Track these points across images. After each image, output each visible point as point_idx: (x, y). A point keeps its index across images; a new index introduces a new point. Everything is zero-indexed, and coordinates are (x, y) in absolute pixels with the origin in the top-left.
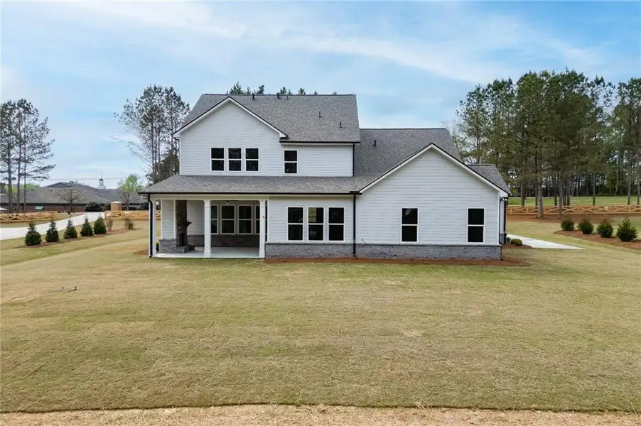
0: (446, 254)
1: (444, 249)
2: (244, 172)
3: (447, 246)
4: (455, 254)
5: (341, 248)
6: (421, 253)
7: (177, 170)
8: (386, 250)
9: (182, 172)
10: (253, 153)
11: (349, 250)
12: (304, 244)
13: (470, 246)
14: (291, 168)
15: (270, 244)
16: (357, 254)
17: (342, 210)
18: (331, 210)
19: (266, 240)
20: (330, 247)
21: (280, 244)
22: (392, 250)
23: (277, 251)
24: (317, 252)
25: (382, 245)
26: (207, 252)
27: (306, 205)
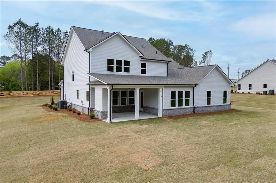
0: (218, 109)
2: (123, 73)
4: (220, 109)
5: (190, 109)
6: (212, 109)
8: (203, 109)
10: (127, 63)
11: (192, 110)
12: (176, 109)
13: (224, 105)
14: (143, 72)
15: (164, 110)
16: (195, 112)
17: (189, 92)
18: (186, 92)
19: (162, 108)
20: (186, 109)
23: (168, 113)
24: (182, 112)
25: (202, 107)
26: (137, 116)
27: (177, 90)
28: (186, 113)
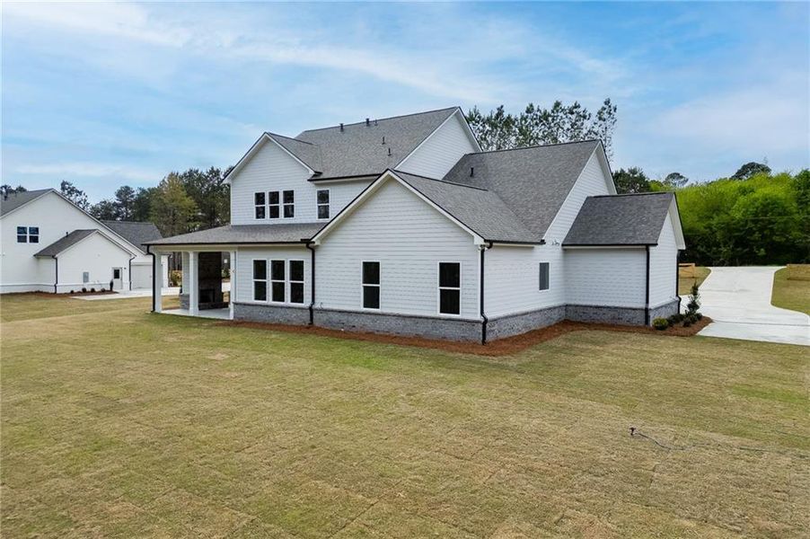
0: (410, 329)
1: (408, 322)
2: (282, 219)
3: (411, 317)
4: (421, 329)
5: (300, 313)
6: (382, 326)
7: (229, 221)
8: (344, 318)
9: (232, 223)
10: (289, 196)
11: (306, 316)
12: (267, 306)
15: (240, 304)
16: (313, 322)
17: (301, 262)
18: (293, 263)
20: (291, 311)
21: (245, 305)
22: (351, 319)
23: (244, 313)
24: (278, 317)
25: (340, 312)
27: (269, 258)
28: (289, 321)
